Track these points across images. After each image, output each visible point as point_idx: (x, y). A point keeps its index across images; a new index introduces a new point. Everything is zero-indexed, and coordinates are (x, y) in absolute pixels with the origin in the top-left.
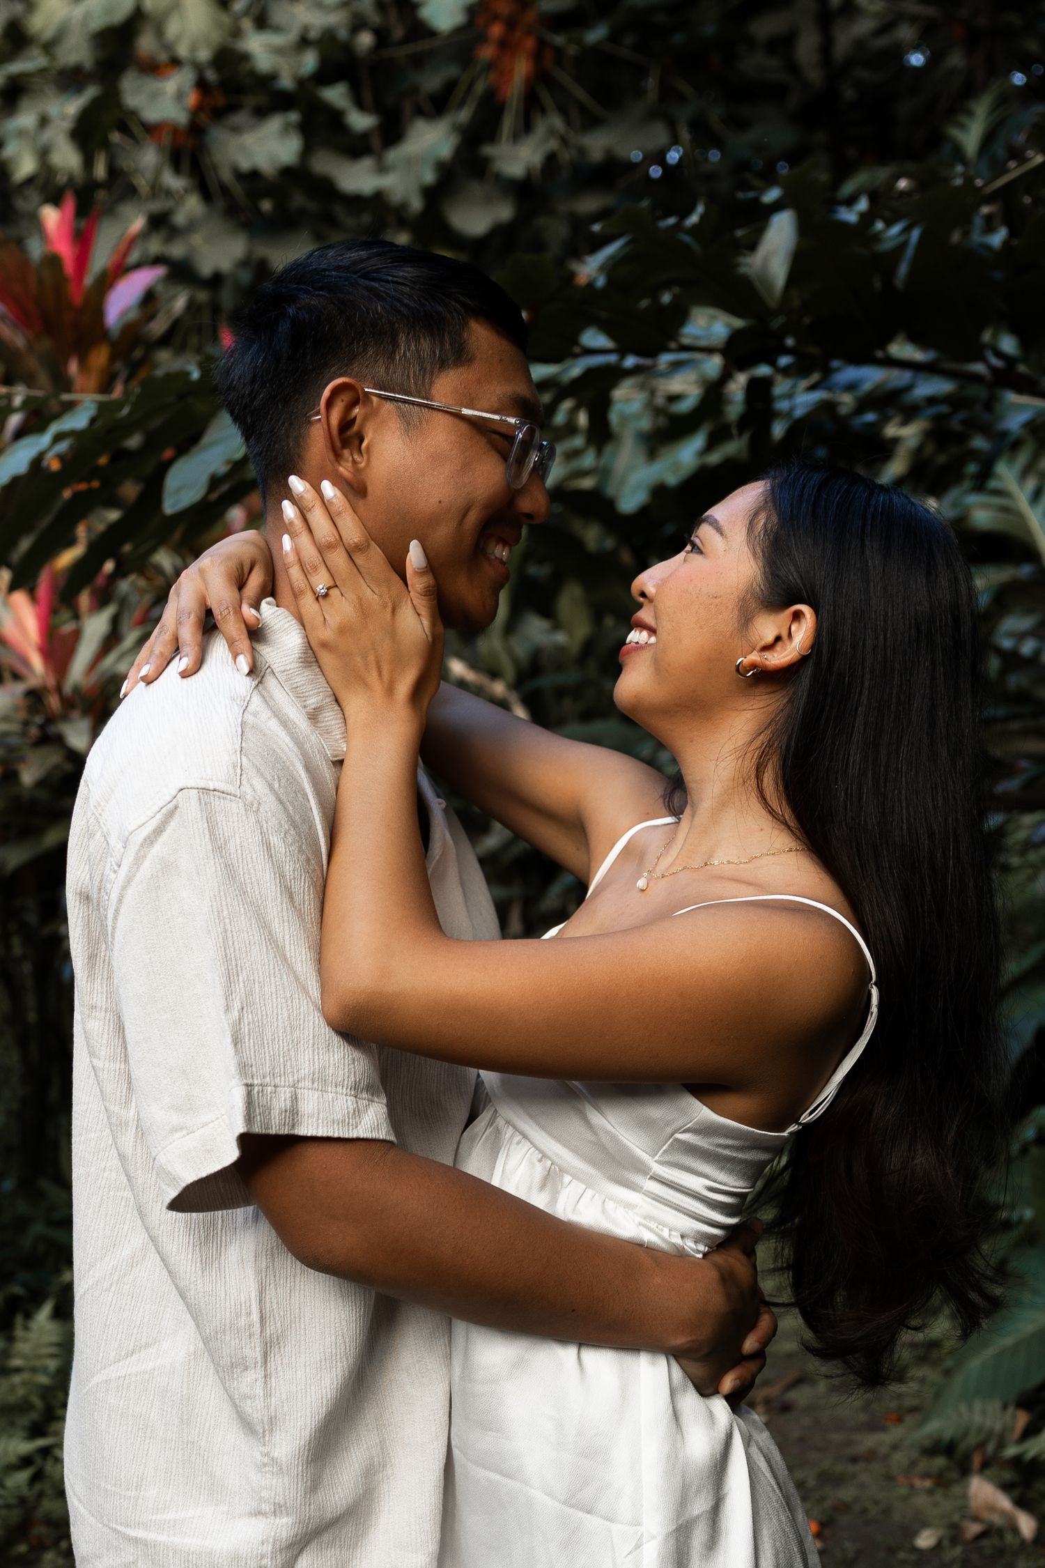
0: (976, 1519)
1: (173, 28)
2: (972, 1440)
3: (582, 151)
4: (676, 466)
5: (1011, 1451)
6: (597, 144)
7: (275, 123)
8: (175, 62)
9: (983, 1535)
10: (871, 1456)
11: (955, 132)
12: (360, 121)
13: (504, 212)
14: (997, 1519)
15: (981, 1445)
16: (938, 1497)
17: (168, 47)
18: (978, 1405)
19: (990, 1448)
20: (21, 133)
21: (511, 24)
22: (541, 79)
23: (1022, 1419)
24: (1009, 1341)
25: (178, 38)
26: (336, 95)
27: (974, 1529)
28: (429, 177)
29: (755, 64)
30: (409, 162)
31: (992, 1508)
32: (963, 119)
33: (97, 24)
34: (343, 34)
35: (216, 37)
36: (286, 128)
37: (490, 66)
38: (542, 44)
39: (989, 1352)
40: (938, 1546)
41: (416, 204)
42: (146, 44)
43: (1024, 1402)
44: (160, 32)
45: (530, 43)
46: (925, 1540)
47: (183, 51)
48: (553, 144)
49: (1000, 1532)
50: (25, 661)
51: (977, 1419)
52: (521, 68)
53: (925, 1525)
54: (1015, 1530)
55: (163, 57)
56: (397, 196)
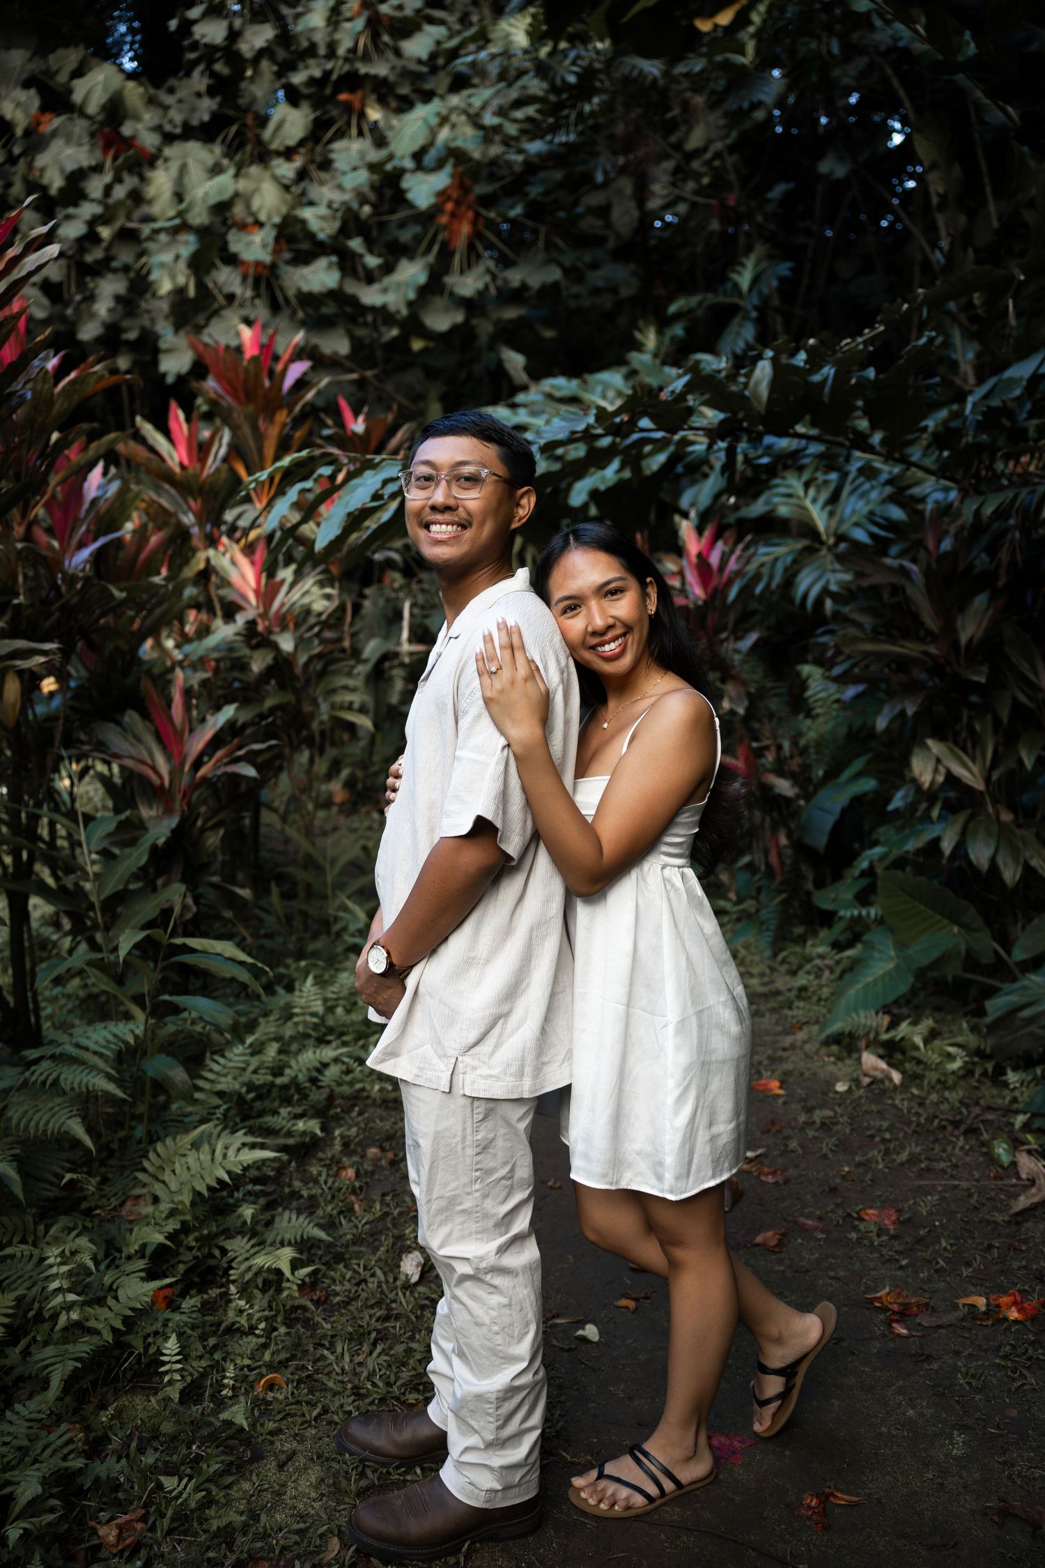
0: (866, 1075)
1: (256, 204)
2: (861, 1032)
3: (506, 281)
4: (603, 479)
5: (885, 1037)
6: (515, 277)
7: (322, 262)
8: (260, 225)
9: (872, 1083)
10: (793, 1047)
11: (734, 276)
12: (372, 261)
13: (459, 317)
14: (879, 1075)
15: (867, 1034)
16: (840, 1064)
17: (254, 215)
18: (862, 1013)
19: (872, 1036)
20: (162, 265)
21: (458, 203)
22: (476, 235)
23: (886, 1020)
24: (870, 979)
25: (260, 208)
26: (356, 244)
27: (866, 1080)
28: (412, 295)
29: (590, 224)
30: (399, 285)
31: (876, 1069)
32: (739, 268)
33: (213, 201)
34: (355, 206)
35: (284, 210)
36: (330, 266)
37: (446, 227)
38: (477, 215)
39: (858, 986)
40: (850, 1090)
41: (404, 311)
42: (238, 211)
43: (886, 1010)
44: (248, 206)
45: (470, 214)
46: (841, 1087)
47: (263, 217)
48: (488, 279)
49: (882, 1081)
50: (245, 598)
51: (863, 1020)
52: (465, 229)
53: (838, 1080)
54: (891, 1080)
55: (250, 220)
56: (392, 308)
